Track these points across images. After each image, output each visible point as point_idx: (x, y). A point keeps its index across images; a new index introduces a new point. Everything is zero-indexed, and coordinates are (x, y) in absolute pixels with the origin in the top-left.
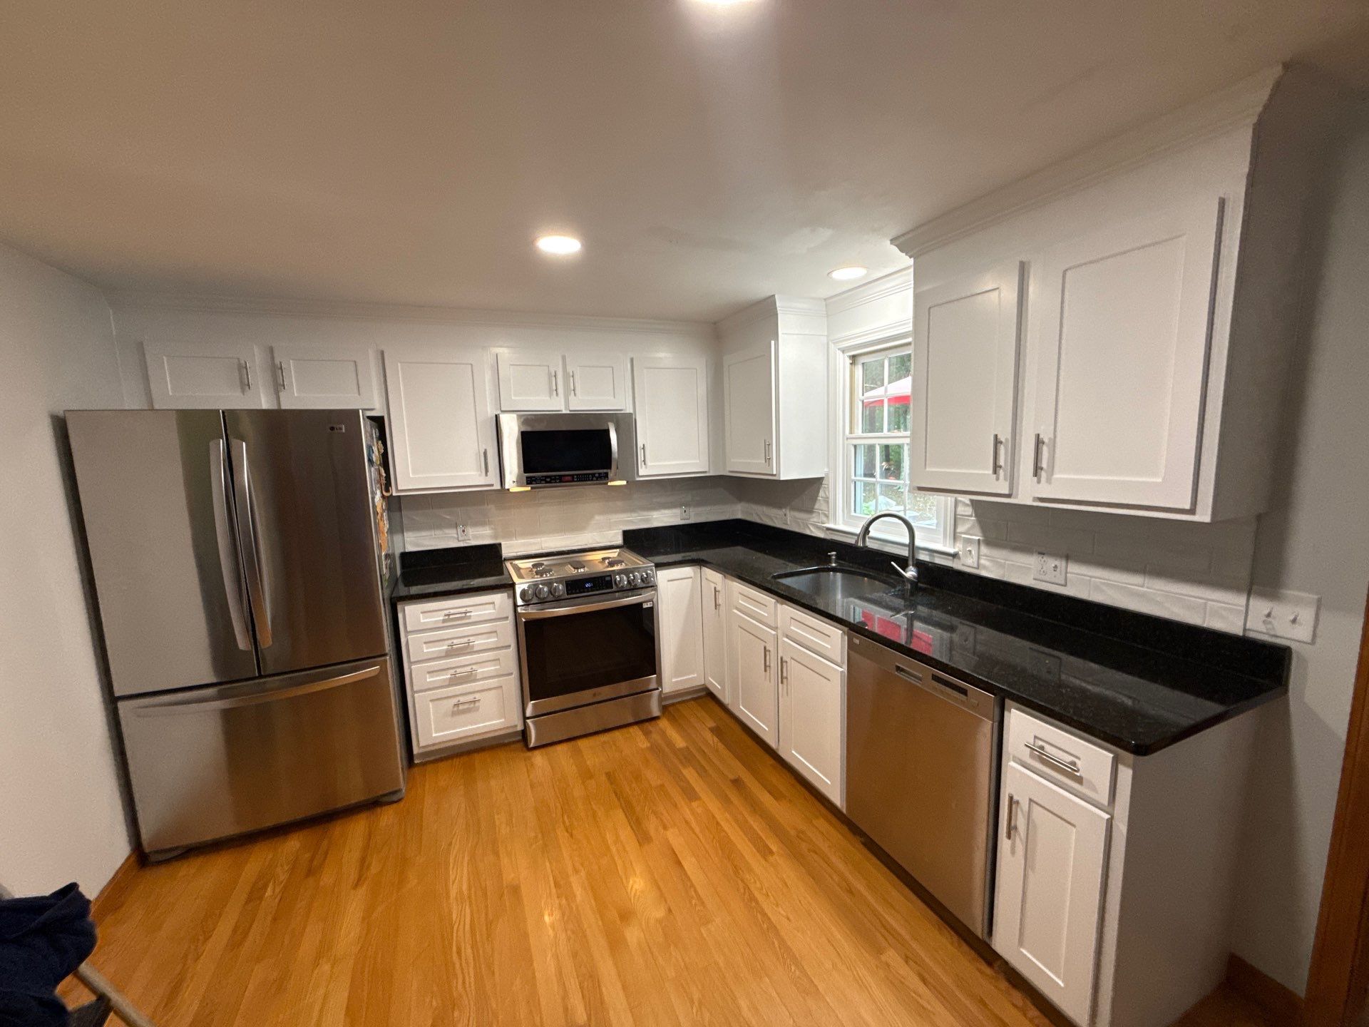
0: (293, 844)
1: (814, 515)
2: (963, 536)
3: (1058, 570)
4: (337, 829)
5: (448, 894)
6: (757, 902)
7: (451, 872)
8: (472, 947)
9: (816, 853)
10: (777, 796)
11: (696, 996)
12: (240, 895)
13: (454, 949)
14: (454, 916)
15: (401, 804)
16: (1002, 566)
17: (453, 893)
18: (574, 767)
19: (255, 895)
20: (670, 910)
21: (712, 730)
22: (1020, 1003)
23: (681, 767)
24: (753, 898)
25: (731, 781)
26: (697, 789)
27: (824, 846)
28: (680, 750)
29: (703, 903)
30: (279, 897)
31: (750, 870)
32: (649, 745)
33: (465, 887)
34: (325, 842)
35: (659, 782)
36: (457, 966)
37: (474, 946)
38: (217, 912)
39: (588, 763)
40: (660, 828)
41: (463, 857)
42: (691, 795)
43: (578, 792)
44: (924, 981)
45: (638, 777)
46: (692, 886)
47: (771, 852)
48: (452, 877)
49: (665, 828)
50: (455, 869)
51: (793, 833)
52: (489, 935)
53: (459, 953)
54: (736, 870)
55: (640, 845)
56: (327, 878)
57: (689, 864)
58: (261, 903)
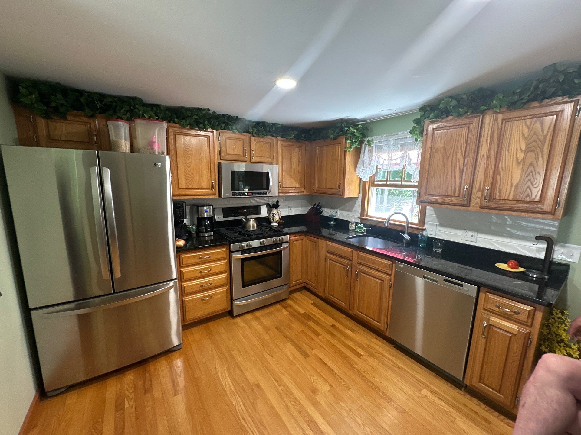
0: (130, 377)
1: (353, 212)
2: (429, 222)
3: (473, 236)
4: (151, 367)
5: (226, 393)
6: (365, 377)
7: (222, 382)
8: (249, 416)
9: (379, 353)
10: (353, 331)
11: (360, 422)
12: (110, 407)
13: (241, 419)
14: (234, 403)
15: (181, 350)
16: (447, 234)
17: (228, 391)
18: (259, 326)
19: (119, 407)
20: (332, 386)
21: (312, 304)
22: (478, 404)
23: (307, 322)
24: (363, 376)
25: (331, 326)
26: (319, 331)
27: (380, 350)
28: (303, 314)
29: (344, 381)
30: (134, 407)
31: (357, 364)
32: (289, 313)
33: (232, 388)
34: (147, 375)
35: (301, 329)
36: (247, 427)
37: (250, 416)
38: (100, 420)
39: (265, 323)
40: (311, 350)
41: (225, 373)
42: (317, 334)
43: (267, 337)
44: (441, 400)
45: (290, 328)
46: (336, 374)
47: (361, 355)
48: (224, 384)
49: (313, 349)
50: (224, 380)
51: (366, 346)
52: (255, 410)
53: (244, 419)
54: (351, 365)
55: (305, 358)
56: (157, 394)
57: (330, 363)
58: (124, 411)
